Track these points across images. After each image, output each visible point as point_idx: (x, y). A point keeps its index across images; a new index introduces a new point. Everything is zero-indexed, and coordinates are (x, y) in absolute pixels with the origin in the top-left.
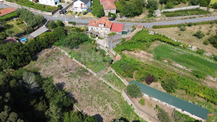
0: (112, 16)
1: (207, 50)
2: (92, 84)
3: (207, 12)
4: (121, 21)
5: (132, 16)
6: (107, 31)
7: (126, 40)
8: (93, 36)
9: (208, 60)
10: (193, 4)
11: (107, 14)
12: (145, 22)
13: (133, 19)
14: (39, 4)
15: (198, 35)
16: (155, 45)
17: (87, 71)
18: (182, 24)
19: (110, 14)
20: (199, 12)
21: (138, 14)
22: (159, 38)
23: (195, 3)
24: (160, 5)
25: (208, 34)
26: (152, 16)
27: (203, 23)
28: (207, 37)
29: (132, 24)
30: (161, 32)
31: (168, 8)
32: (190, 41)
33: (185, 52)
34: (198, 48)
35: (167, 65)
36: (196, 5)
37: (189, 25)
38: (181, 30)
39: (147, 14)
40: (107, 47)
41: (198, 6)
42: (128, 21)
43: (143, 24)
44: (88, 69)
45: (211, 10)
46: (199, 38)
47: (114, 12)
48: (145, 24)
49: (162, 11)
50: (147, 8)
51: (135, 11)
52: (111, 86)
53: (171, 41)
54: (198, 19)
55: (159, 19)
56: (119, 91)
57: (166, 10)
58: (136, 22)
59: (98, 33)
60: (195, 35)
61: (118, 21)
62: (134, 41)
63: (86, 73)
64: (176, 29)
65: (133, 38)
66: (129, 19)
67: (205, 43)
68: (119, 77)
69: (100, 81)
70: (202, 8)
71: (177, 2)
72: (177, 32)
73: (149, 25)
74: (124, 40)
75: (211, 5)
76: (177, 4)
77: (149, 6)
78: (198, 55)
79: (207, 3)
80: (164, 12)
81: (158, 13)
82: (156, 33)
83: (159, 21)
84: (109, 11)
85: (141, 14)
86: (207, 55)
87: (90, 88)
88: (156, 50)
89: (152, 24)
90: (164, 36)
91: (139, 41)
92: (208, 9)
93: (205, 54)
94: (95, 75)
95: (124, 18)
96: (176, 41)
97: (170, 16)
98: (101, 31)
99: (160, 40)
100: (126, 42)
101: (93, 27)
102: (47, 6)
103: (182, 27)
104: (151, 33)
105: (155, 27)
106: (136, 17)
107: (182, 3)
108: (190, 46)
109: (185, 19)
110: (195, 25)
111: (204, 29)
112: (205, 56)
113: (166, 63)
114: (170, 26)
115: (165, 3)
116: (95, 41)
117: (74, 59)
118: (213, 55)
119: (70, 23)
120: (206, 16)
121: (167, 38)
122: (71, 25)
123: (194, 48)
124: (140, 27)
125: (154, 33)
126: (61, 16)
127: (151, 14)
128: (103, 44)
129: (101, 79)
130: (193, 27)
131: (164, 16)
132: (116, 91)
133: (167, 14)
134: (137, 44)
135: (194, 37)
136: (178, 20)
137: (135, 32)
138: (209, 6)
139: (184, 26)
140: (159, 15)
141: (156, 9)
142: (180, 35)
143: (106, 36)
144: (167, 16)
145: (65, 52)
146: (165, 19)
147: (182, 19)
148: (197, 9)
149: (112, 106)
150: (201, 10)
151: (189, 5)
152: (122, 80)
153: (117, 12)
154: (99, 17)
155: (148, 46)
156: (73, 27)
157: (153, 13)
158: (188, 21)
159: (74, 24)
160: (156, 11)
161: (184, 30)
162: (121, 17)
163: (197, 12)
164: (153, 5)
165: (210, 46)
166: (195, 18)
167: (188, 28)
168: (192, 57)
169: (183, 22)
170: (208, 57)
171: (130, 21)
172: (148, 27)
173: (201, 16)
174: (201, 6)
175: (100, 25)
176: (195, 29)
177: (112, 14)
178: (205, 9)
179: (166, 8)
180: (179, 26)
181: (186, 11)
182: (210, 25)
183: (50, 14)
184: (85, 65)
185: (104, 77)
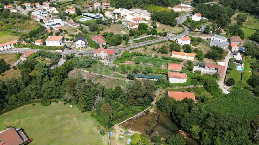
0: (104, 46)
1: (159, 55)
2: (108, 81)
3: (157, 38)
4: (111, 49)
5: (117, 45)
6: (106, 55)
7: (119, 58)
8: (98, 59)
9: (160, 59)
10: (148, 34)
11: (101, 46)
12: (125, 47)
13: (117, 47)
14: (47, 46)
15: (154, 50)
16: (134, 57)
17: (103, 76)
18: (145, 45)
19: (103, 46)
20: (152, 38)
21: (119, 44)
22: (135, 54)
23: (149, 34)
24: (130, 37)
25: (158, 48)
26: (128, 43)
27: (155, 43)
28: (158, 50)
29: (119, 49)
30: (135, 50)
31: (135, 38)
32: (150, 53)
33: (150, 58)
34: (155, 55)
35: (143, 65)
36: (150, 34)
37: (149, 45)
38: (145, 48)
39: (125, 43)
40: (108, 63)
41: (151, 35)
42: (115, 48)
43: (125, 48)
44: (103, 75)
45: (158, 36)
46: (154, 51)
47: (105, 44)
48: (126, 48)
49: (133, 40)
50: (123, 39)
51: (118, 42)
52: (119, 79)
53: (141, 54)
54: (153, 42)
55: (132, 45)
56: (124, 80)
57: (135, 39)
58: (120, 48)
59: (100, 57)
60: (152, 50)
61: (109, 49)
62: (123, 57)
63: (102, 77)
64: (143, 48)
65: (122, 56)
66: (115, 47)
67: (158, 52)
68: (121, 74)
69: (112, 79)
70: (153, 36)
71: (140, 34)
72: (143, 50)
73: (128, 49)
74: (117, 57)
75: (158, 33)
76: (140, 35)
77: (125, 38)
78: (156, 58)
79: (155, 33)
80: (134, 41)
81: (131, 41)
82: (133, 51)
83: (133, 46)
84: (102, 44)
85: (121, 43)
86: (159, 57)
87: (109, 82)
88: (135, 60)
89: (129, 48)
90: (138, 53)
91: (126, 57)
92: (157, 36)
93: (158, 57)
94: (108, 77)
95: (112, 47)
96: (144, 54)
97: (138, 42)
98: (102, 55)
99: (136, 55)
100: (119, 59)
101: (97, 54)
102: (54, 47)
103: (145, 47)
104: (130, 52)
105: (131, 49)
106: (119, 45)
107: (142, 34)
108: (151, 55)
109: (146, 43)
110: (151, 45)
111: (156, 46)
112: (158, 58)
113: (142, 64)
114: (139, 47)
115: (133, 36)
116: (100, 61)
117: (92, 73)
118: (162, 57)
119: (79, 54)
120: (156, 40)
121: (139, 53)
122: (80, 56)
123: (153, 56)
124: (124, 50)
125: (132, 52)
126: (69, 52)
127: (127, 43)
128: (105, 62)
129: (112, 78)
130: (151, 46)
131: (134, 42)
132: (122, 80)
133: (136, 41)
134: (125, 59)
135: (152, 51)
136: (142, 44)
137: (122, 53)
138: (157, 34)
139: (146, 46)
140: (132, 42)
141: (129, 39)
142: (145, 51)
143: (105, 58)
144: (136, 42)
145: (84, 70)
146: (135, 44)
147: (145, 43)
148: (151, 37)
149: (123, 86)
150: (153, 37)
151: (146, 35)
152: (123, 75)
153: (107, 44)
154: (97, 48)
155: (131, 59)
156: (82, 57)
157: (128, 42)
158: (148, 44)
159: (82, 54)
160: (130, 40)
161: (147, 48)
162: (110, 47)
163: (151, 38)
164: (127, 38)
165: (160, 53)
166: (151, 41)
167: (148, 47)
168: (153, 59)
169: (145, 44)
170: (160, 58)
171: (116, 48)
172: (128, 50)
173: (154, 40)
174: (153, 34)
175: (101, 52)
176: (152, 47)
177: (104, 45)
178: (155, 36)
179: (134, 38)
180: (144, 47)
181: (145, 38)
182: (159, 44)
183: (61, 51)
184: (100, 73)
185: (114, 76)
